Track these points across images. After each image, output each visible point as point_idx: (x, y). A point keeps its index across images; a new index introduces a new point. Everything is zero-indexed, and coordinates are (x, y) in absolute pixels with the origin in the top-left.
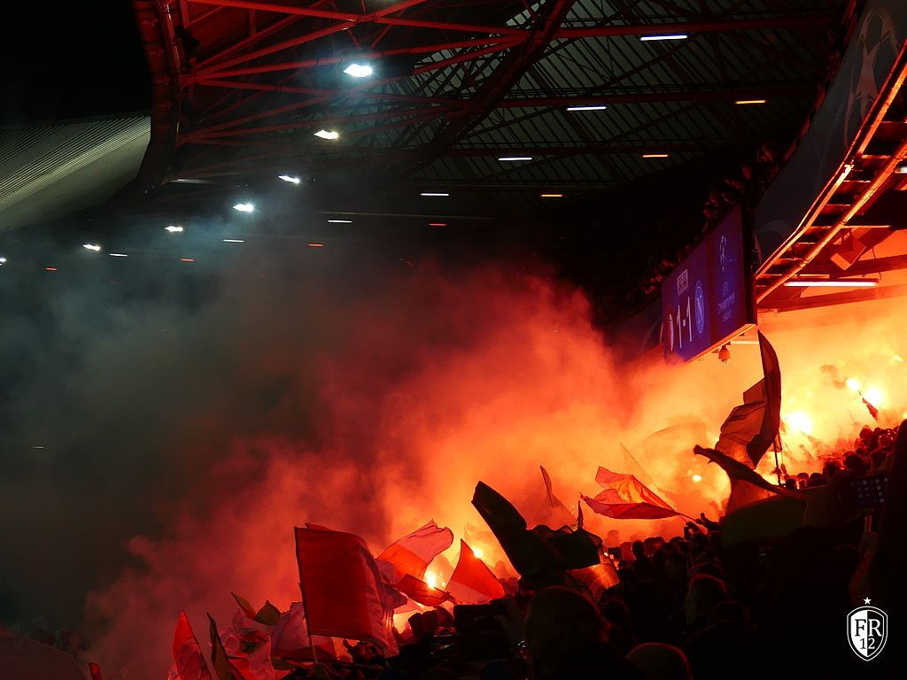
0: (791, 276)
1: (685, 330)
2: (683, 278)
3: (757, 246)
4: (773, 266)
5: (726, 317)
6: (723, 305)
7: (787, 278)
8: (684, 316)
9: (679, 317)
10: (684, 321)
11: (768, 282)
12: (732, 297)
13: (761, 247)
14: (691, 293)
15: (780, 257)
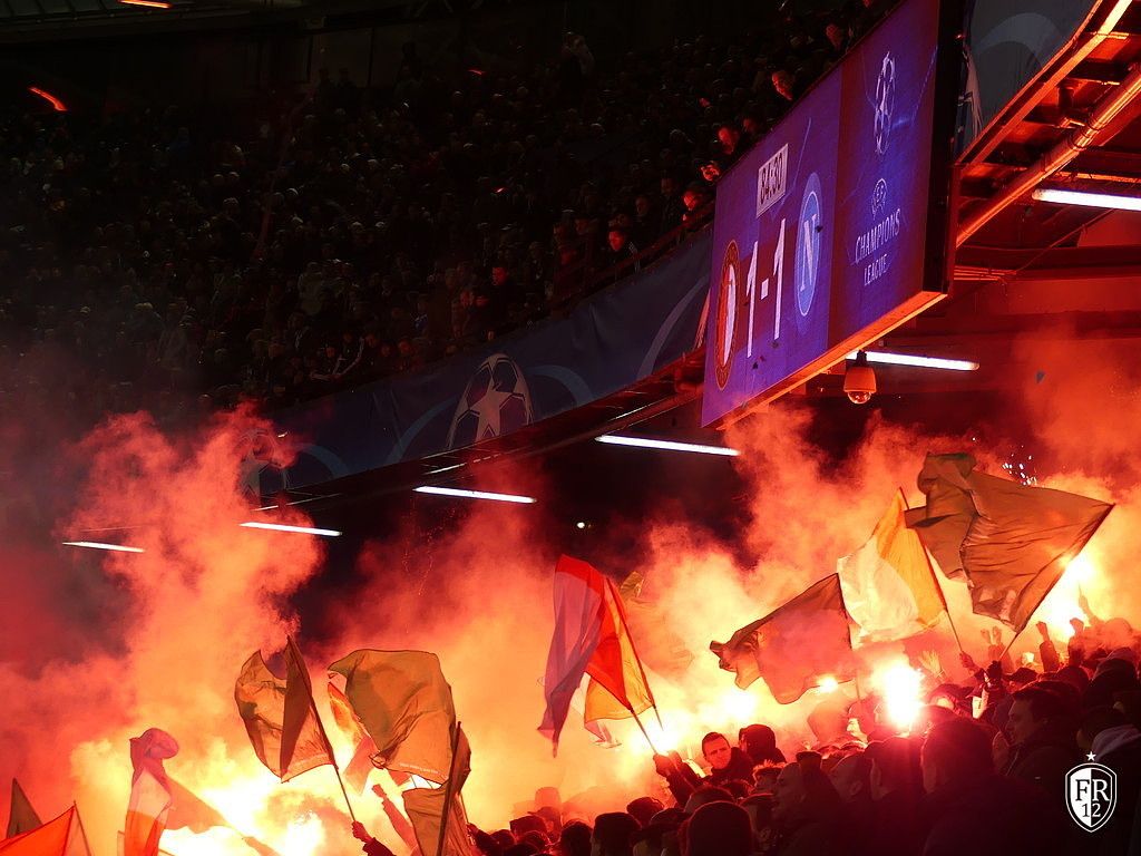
0: (1050, 170)
1: (766, 307)
2: (773, 170)
3: (972, 86)
4: (1004, 145)
5: (873, 273)
6: (869, 242)
7: (1041, 177)
8: (765, 270)
9: (752, 275)
10: (765, 284)
11: (987, 190)
12: (893, 220)
13: (980, 91)
14: (790, 209)
15: (1028, 118)
